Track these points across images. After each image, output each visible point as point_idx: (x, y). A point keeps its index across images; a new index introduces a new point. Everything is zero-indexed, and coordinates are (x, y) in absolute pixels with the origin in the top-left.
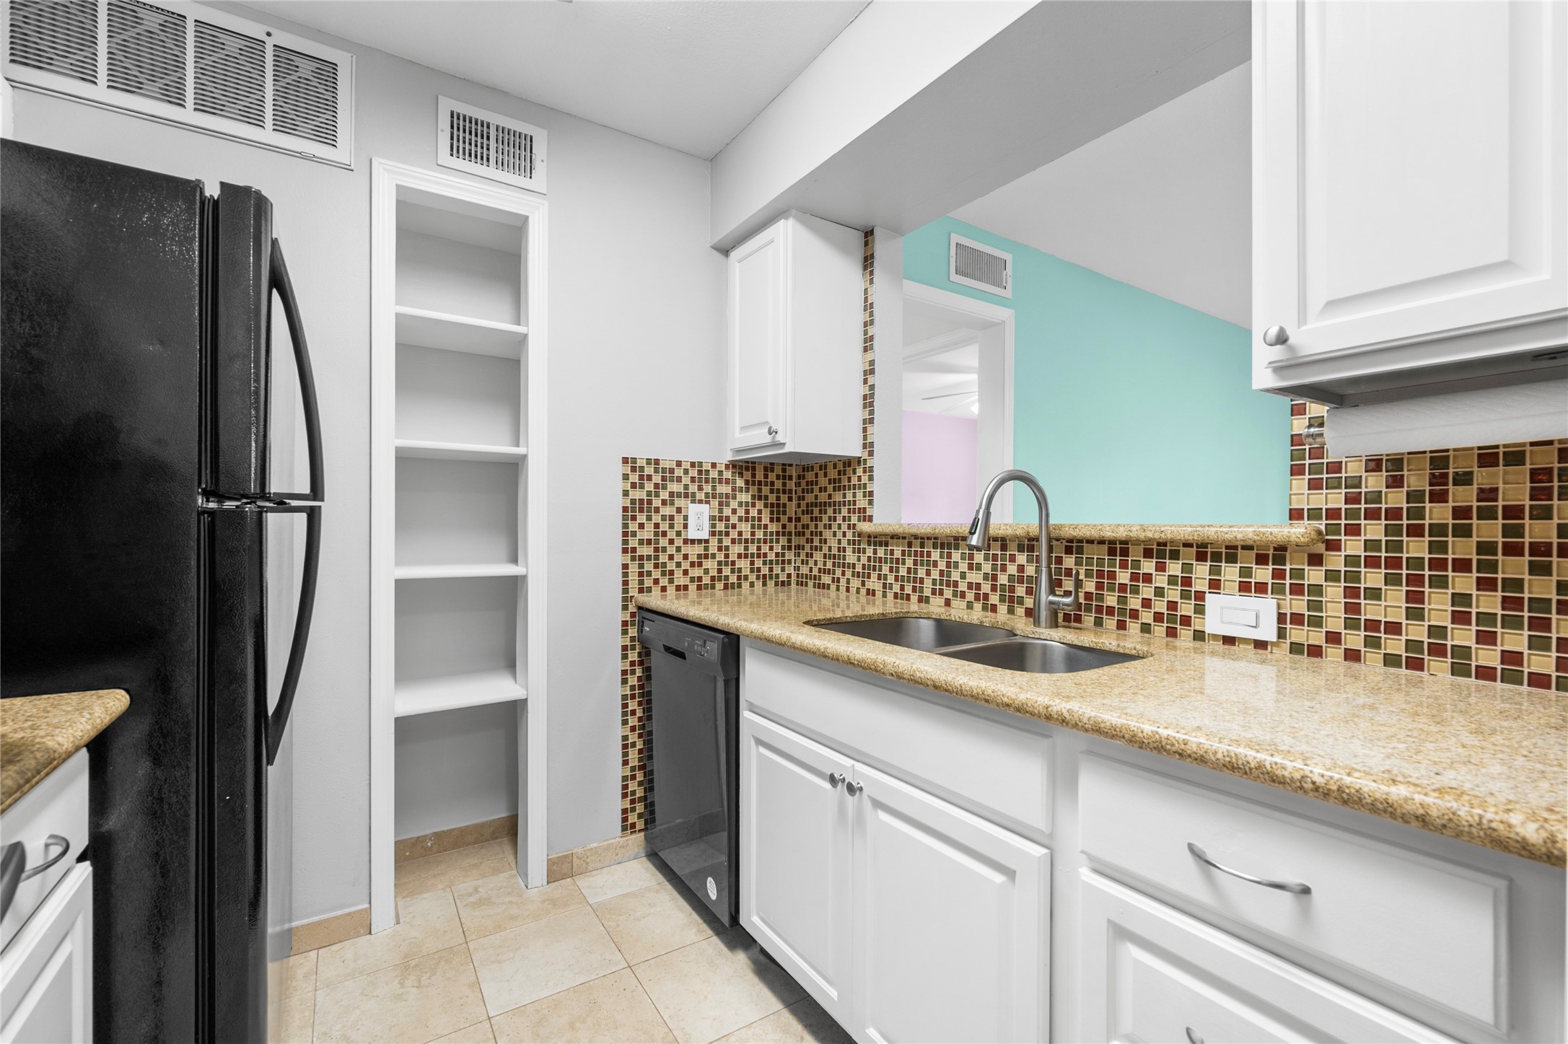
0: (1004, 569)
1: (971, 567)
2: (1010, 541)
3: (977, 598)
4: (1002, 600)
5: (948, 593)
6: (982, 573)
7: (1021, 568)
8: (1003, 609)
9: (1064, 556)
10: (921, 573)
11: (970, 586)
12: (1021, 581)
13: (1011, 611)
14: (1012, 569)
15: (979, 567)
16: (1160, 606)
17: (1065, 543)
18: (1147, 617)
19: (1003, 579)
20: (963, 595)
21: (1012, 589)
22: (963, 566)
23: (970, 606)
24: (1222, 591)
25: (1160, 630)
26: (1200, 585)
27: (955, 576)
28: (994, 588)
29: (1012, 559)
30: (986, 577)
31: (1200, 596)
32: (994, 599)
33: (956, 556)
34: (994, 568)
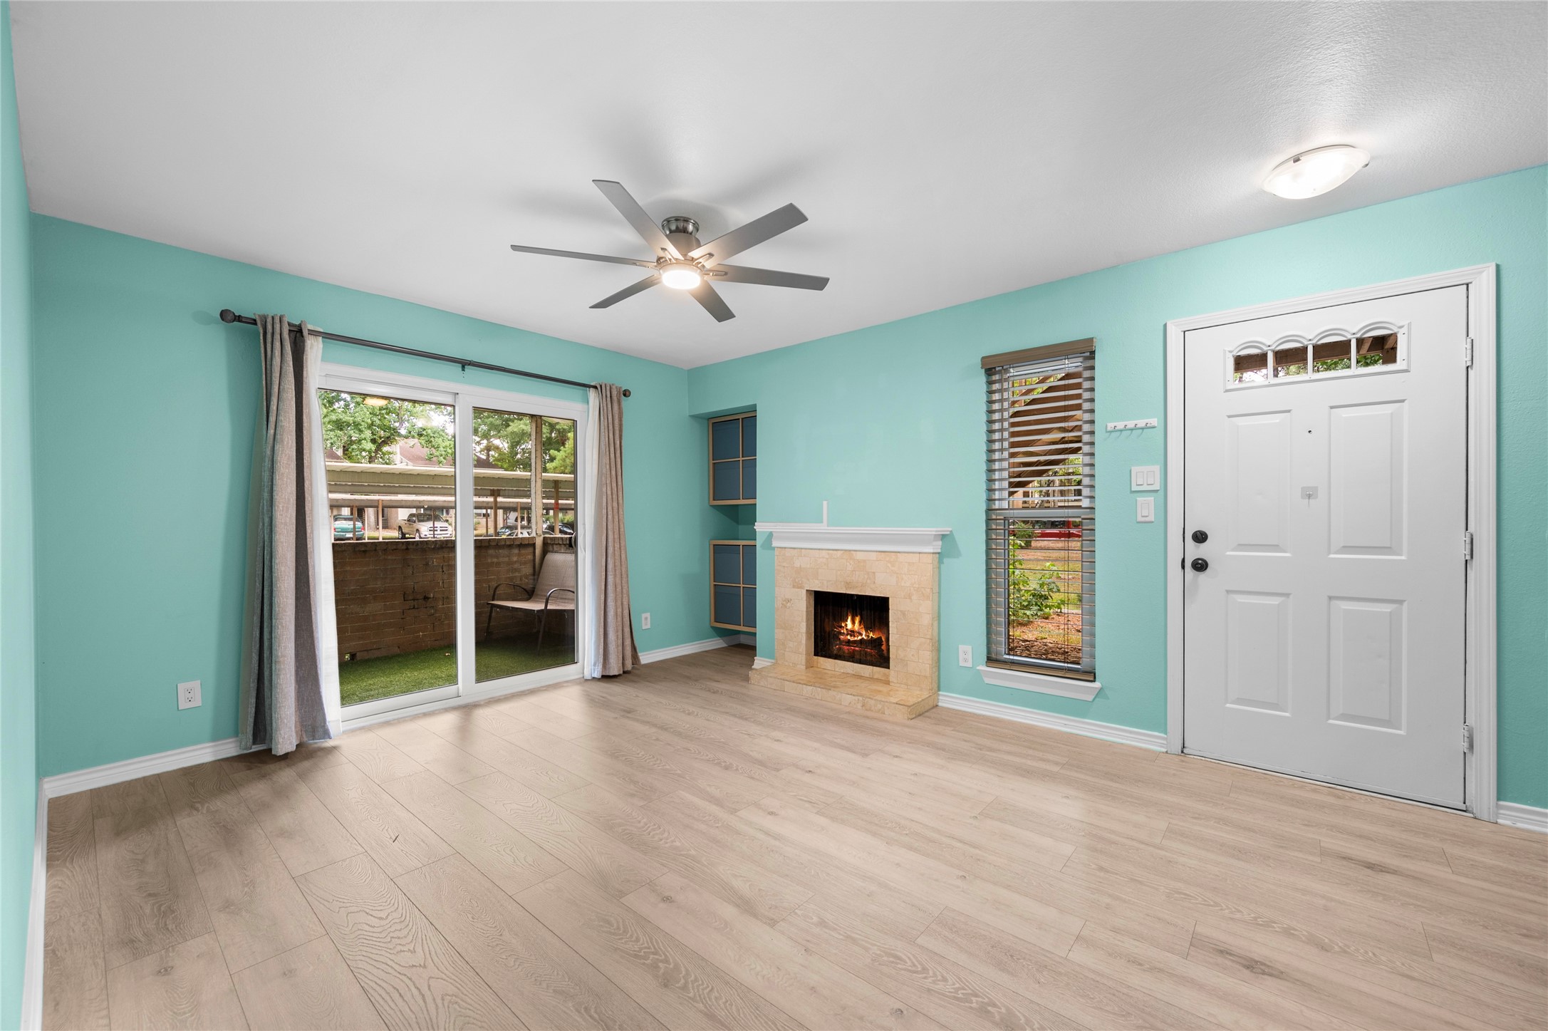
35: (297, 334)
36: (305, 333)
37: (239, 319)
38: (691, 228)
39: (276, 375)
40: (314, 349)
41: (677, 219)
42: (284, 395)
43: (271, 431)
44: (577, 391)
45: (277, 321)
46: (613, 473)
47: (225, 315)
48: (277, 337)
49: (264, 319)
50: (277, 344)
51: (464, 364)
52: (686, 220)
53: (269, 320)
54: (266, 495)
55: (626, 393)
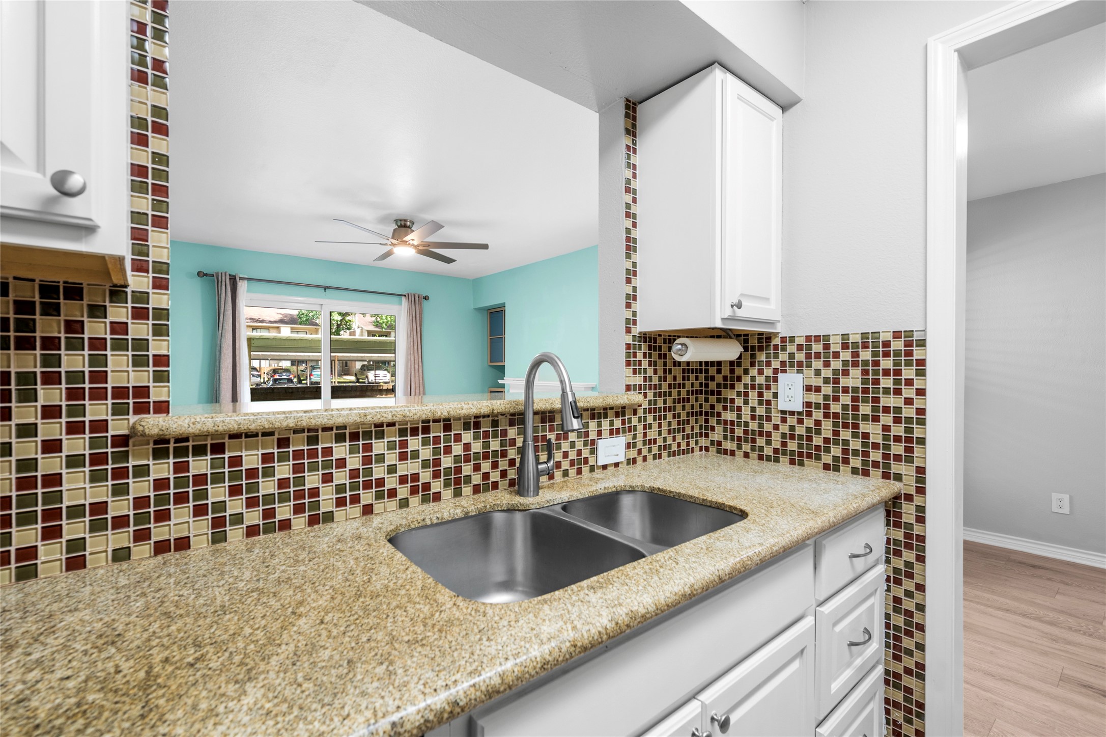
0: (448, 450)
1: (403, 457)
2: (454, 420)
3: (414, 491)
4: (447, 484)
5: (367, 497)
6: (420, 460)
7: (467, 447)
8: (447, 494)
9: (508, 428)
10: (312, 480)
11: (403, 480)
12: (467, 459)
13: (458, 493)
14: (458, 449)
15: (415, 454)
16: (573, 455)
17: (509, 417)
18: (565, 465)
19: (447, 462)
20: (392, 493)
21: (458, 470)
22: (391, 458)
23: (404, 503)
24: (603, 437)
25: (572, 472)
26: (593, 436)
27: (378, 472)
28: (436, 475)
29: (458, 438)
30: (425, 464)
31: (593, 442)
32: (436, 486)
33: (379, 447)
34: (436, 452)
35: (234, 280)
36: (238, 279)
37: (206, 275)
38: (408, 223)
39: (223, 302)
40: (242, 287)
41: (401, 220)
42: (226, 313)
43: (220, 332)
44: (396, 298)
45: (223, 275)
46: (416, 347)
47: (201, 274)
48: (224, 283)
49: (217, 274)
50: (223, 287)
51: (325, 288)
52: (406, 221)
53: (220, 275)
54: (217, 364)
55: (426, 298)
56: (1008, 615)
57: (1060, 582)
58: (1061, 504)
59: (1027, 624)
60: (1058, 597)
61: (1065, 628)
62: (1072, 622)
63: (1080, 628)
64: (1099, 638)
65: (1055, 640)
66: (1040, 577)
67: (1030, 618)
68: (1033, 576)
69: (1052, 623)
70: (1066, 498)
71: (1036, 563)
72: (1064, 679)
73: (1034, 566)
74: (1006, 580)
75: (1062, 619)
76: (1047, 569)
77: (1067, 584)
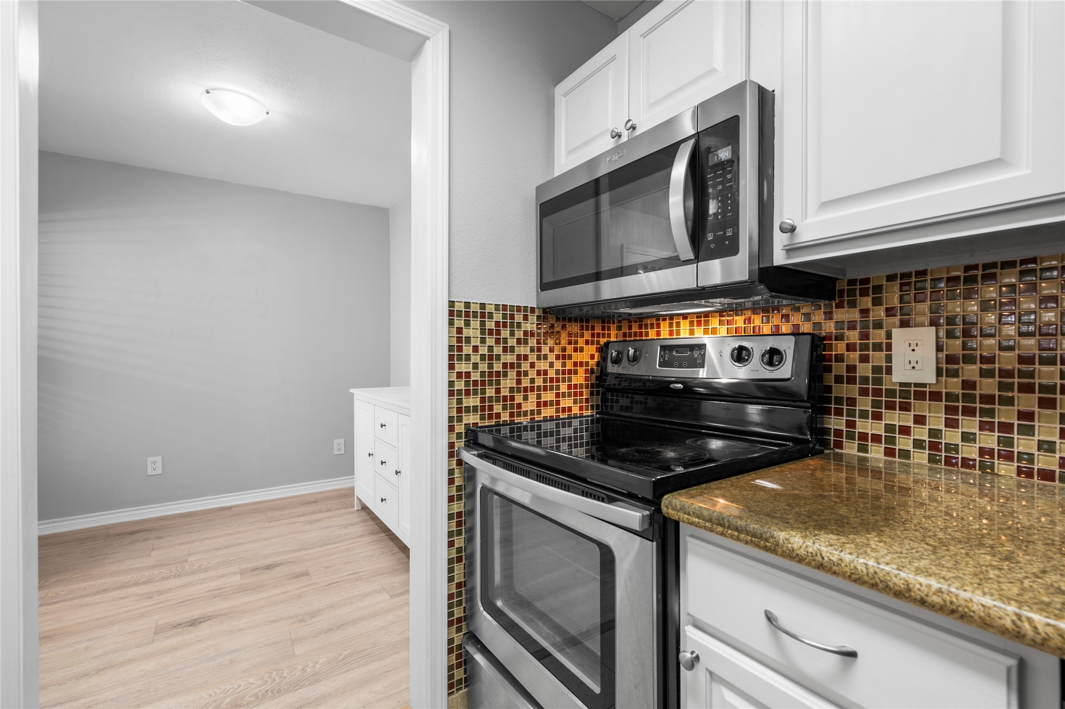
56: (105, 595)
57: (155, 539)
58: (154, 466)
59: (125, 595)
60: (153, 553)
61: (159, 581)
62: (164, 571)
63: (170, 574)
64: (185, 575)
65: (149, 596)
66: (137, 541)
67: (128, 587)
68: (131, 543)
69: (147, 582)
70: (159, 459)
71: (134, 529)
72: (159, 631)
73: (132, 533)
74: (104, 558)
75: (156, 572)
76: (144, 531)
77: (161, 538)
